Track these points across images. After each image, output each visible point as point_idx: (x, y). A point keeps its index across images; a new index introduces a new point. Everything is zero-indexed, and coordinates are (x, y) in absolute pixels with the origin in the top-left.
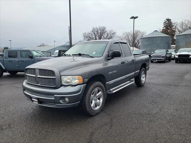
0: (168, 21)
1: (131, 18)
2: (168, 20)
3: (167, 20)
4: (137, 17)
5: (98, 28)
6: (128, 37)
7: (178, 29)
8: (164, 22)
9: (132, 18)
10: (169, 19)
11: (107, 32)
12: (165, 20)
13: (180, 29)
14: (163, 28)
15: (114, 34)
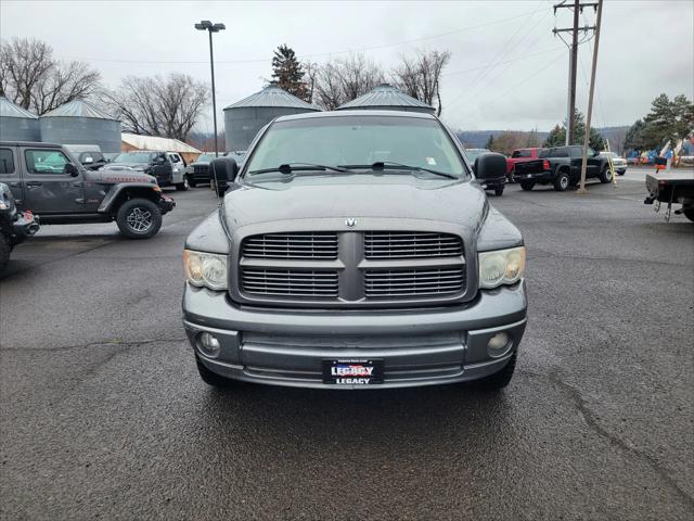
0: (287, 56)
1: (198, 27)
2: (287, 52)
3: (282, 50)
4: (221, 27)
5: (11, 44)
6: (148, 98)
7: (319, 88)
8: (275, 59)
9: (205, 26)
10: (289, 48)
11: (58, 68)
12: (278, 51)
13: (323, 88)
14: (272, 79)
15: (90, 78)
